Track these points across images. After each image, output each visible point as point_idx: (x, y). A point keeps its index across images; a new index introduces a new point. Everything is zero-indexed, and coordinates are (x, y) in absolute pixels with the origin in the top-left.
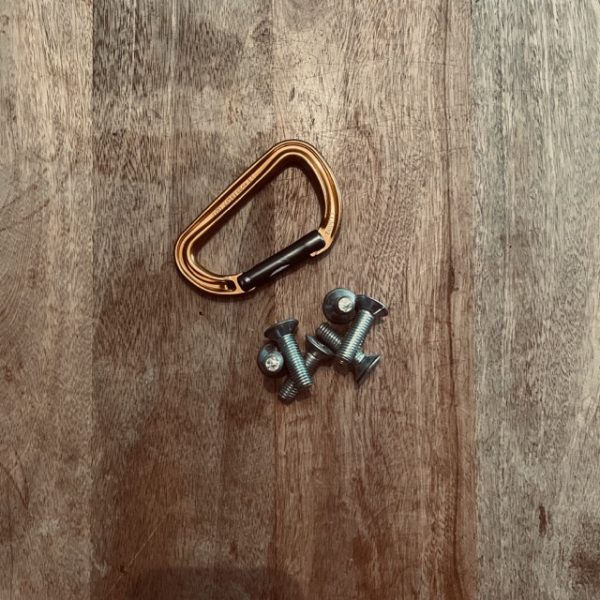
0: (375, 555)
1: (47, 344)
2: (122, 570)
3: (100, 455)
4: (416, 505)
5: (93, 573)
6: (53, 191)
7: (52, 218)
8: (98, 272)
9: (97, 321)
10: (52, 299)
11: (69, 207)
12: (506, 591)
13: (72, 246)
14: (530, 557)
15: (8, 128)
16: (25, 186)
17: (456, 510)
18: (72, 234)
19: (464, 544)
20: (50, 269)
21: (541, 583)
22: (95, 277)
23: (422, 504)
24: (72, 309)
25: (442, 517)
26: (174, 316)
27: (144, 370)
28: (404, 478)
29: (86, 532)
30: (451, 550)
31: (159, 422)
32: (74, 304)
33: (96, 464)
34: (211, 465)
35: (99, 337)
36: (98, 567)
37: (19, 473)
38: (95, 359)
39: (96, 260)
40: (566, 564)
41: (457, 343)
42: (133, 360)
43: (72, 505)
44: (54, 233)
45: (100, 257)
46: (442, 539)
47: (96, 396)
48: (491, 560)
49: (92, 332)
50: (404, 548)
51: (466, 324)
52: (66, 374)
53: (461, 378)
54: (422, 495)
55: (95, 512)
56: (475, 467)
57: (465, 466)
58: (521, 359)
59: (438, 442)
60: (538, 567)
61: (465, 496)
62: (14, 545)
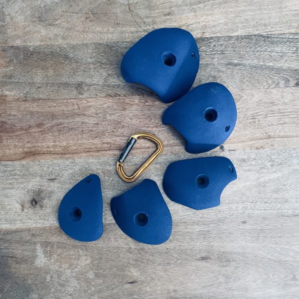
0: (39, 130)
1: (98, 29)
2: (31, 54)
3: (65, 46)
4: (55, 142)
5: (30, 46)
6: (144, 28)
7: (136, 29)
8: (120, 43)
9: (105, 44)
10: (111, 30)
11: (139, 33)
12: (30, 170)
13: (127, 35)
14: (41, 176)
15: (162, 14)
16: (145, 20)
17: (54, 154)
18: (131, 35)
19: (43, 156)
20: (120, 28)
21: (33, 180)
22: (118, 42)
23: (55, 143)
24: (108, 36)
25: (51, 149)
26: (108, 66)
27: (91, 58)
28: (62, 138)
29: (42, 43)
30: (42, 152)
31: (75, 63)
32: (110, 36)
33: (62, 45)
34: (63, 80)
35: (100, 44)
36: (32, 47)
37: (59, 22)
38: (94, 43)
39: (123, 42)
40: (39, 187)
41: (104, 152)
42: (94, 55)
43: (50, 39)
44: (131, 29)
45: (125, 43)
46: (45, 150)
47: (83, 44)
48: (39, 164)
49: (102, 42)
50: (42, 138)
51: (110, 155)
52: (89, 35)
53: (93, 154)
54: (57, 143)
55: (48, 46)
56: (67, 159)
57: (67, 156)
58: (100, 171)
59: (74, 148)
60: (38, 179)
61: (58, 156)
62: (37, 22)
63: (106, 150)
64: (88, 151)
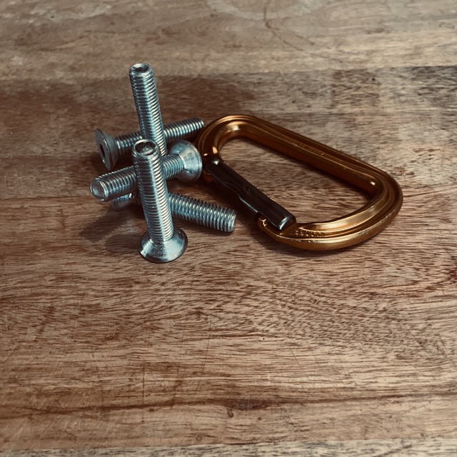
63: (151, 407)
64: (48, 411)
